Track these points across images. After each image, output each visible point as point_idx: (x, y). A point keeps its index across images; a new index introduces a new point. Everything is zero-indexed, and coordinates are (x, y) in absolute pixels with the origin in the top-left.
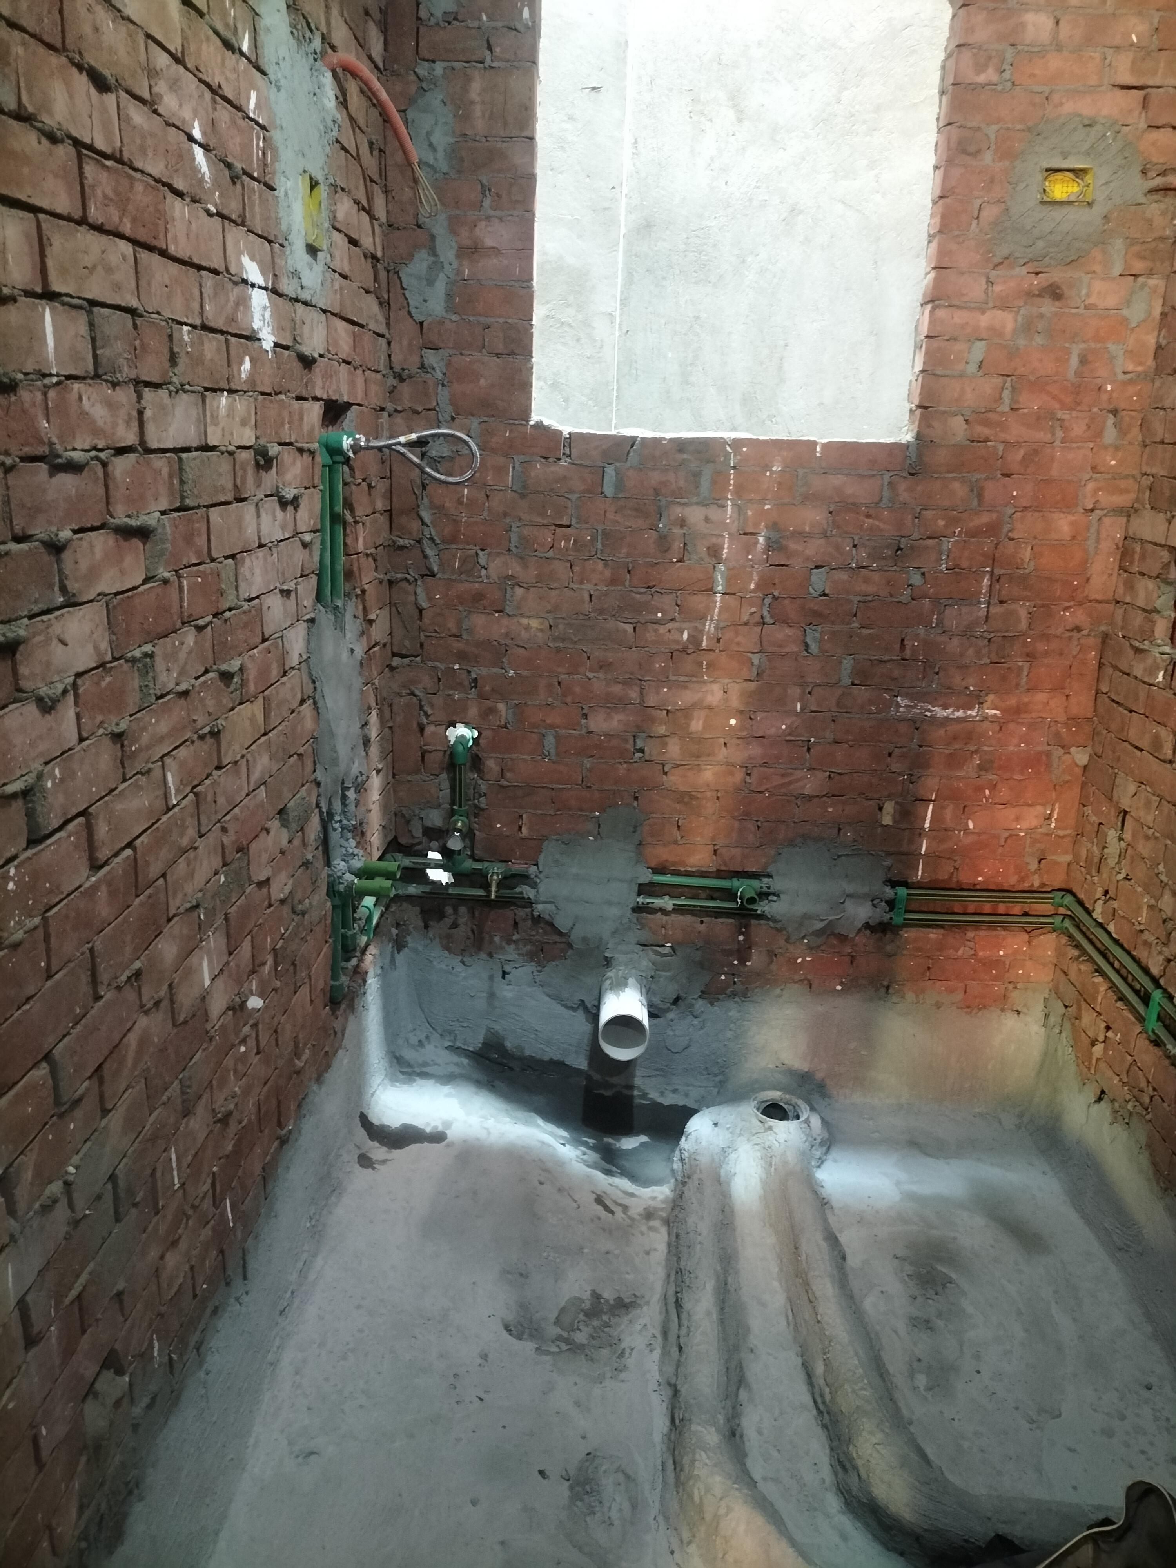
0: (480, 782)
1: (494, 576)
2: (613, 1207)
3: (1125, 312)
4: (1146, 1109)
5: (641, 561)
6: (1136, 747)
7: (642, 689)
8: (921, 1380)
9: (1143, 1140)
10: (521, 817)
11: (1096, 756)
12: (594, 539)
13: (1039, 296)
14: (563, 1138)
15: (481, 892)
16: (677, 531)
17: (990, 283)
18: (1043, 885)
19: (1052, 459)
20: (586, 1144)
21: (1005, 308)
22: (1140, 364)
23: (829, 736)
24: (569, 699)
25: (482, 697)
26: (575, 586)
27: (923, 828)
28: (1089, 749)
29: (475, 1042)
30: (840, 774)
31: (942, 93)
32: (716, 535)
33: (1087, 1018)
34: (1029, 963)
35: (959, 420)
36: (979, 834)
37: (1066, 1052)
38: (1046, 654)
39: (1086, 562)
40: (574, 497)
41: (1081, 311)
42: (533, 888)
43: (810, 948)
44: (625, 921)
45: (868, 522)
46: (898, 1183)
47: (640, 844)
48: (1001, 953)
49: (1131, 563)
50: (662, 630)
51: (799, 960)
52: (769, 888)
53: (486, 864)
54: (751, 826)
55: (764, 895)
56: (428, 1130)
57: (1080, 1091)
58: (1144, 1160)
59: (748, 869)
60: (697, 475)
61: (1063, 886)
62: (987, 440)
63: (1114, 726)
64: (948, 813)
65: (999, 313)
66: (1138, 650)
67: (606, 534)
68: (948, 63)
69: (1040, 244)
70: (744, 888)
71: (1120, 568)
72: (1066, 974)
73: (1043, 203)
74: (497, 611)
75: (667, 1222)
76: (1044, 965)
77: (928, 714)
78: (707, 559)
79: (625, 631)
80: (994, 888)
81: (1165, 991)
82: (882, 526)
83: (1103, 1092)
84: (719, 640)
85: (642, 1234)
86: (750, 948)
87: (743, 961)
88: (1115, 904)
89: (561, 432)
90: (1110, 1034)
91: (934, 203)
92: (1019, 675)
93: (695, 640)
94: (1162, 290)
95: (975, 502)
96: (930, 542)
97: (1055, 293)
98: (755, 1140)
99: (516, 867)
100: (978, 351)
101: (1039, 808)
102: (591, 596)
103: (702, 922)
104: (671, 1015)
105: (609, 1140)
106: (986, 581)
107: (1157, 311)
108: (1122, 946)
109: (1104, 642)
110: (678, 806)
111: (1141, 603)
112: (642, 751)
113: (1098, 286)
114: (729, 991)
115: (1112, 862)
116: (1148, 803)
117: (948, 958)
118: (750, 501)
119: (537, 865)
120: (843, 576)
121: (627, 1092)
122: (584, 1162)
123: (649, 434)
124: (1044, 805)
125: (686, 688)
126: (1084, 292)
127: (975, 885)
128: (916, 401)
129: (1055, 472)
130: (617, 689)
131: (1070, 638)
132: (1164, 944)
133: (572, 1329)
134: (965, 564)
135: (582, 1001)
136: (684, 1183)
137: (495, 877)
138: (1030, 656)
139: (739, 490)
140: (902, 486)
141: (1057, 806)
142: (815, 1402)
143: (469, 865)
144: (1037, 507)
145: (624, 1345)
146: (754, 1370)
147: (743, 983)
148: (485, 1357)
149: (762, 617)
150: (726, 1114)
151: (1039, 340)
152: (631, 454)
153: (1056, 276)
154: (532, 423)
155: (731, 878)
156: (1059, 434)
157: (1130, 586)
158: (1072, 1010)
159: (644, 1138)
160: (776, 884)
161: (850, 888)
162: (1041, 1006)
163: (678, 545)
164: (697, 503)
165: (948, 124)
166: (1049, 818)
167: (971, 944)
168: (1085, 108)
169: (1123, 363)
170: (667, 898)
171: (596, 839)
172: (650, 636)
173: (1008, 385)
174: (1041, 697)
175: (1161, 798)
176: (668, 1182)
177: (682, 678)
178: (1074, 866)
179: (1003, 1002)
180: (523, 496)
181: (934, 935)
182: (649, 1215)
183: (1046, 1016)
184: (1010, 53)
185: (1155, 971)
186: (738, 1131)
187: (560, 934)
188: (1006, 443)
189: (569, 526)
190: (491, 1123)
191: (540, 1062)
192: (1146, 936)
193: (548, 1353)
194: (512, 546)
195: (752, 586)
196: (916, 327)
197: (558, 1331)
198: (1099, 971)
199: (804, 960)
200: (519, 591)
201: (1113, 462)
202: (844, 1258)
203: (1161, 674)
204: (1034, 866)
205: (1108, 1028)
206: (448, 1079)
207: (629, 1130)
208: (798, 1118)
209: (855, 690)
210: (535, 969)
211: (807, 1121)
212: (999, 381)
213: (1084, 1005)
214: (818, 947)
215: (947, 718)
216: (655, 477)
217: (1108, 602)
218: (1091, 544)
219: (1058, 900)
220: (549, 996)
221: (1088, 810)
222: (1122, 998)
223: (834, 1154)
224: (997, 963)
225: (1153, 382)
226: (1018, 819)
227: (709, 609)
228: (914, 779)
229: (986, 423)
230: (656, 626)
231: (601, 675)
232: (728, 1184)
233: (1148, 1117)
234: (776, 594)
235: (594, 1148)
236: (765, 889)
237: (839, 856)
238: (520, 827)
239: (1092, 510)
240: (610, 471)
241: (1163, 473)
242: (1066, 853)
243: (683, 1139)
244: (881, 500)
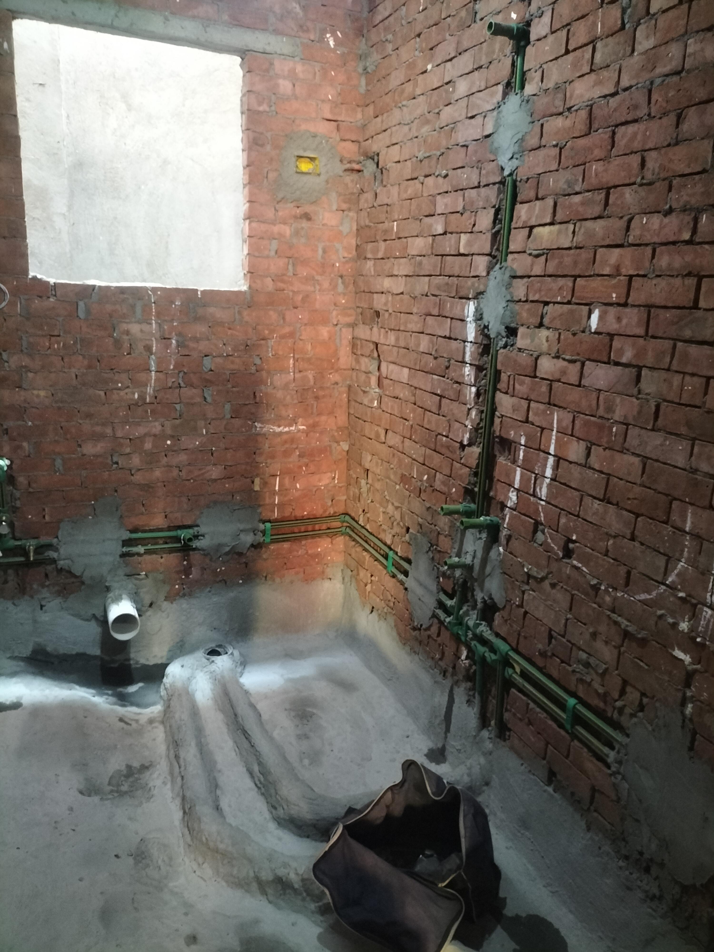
0: (15, 491)
1: (13, 366)
2: (130, 722)
3: (341, 228)
4: (392, 609)
5: (105, 354)
6: (370, 438)
7: (113, 428)
8: (306, 762)
9: (393, 624)
10: (44, 510)
11: (352, 445)
12: (75, 343)
13: (301, 218)
14: (92, 693)
15: (22, 559)
16: (125, 337)
17: (276, 210)
18: (335, 513)
19: (316, 299)
20: (107, 694)
21: (285, 223)
22: (351, 253)
23: (222, 445)
24: (68, 436)
25: (12, 439)
26: (66, 370)
27: (275, 490)
28: (348, 442)
29: (27, 652)
30: (231, 466)
31: (242, 113)
32: (149, 340)
33: (362, 573)
34: (333, 553)
35: (269, 279)
36: (303, 490)
37: (355, 593)
38: (324, 396)
39: (337, 350)
40: (61, 319)
41: (321, 226)
42: (55, 551)
43: (223, 562)
44: (116, 563)
45: (230, 332)
46: (282, 676)
47: (121, 517)
48: (319, 550)
49: (357, 350)
50: (122, 393)
51: (218, 570)
52: (198, 532)
53: (24, 542)
54: (184, 499)
55: (196, 537)
56: (8, 703)
57: (363, 610)
58: (395, 634)
59: (186, 523)
60: (133, 307)
61: (344, 512)
62: (284, 290)
63: (358, 430)
64: (287, 481)
65: (282, 226)
66: (364, 392)
67: (82, 340)
68: (244, 99)
69: (298, 193)
70: (183, 534)
71: (352, 352)
72: (350, 555)
73: (297, 172)
74: (18, 387)
75: (162, 722)
76: (340, 553)
77: (271, 430)
78: (145, 353)
79: (100, 396)
80: (312, 517)
81: (394, 551)
82: (237, 333)
83: (373, 608)
84: (156, 397)
85: (149, 731)
86: (191, 567)
87: (187, 576)
88: (368, 515)
89: (49, 282)
90: (373, 578)
91: (244, 168)
92: (312, 408)
93: (142, 397)
94: (356, 218)
95: (282, 321)
96: (262, 342)
97: (307, 217)
98: (205, 670)
99: (44, 540)
100: (274, 245)
101: (329, 474)
102: (76, 376)
103: (162, 558)
104: (148, 613)
105: (120, 689)
106: (291, 361)
107: (355, 228)
108: (374, 535)
109: (349, 389)
110: (141, 493)
111: (363, 369)
112: (117, 463)
113: (327, 215)
114: (181, 594)
115: (365, 495)
116: (377, 463)
117: (294, 557)
118: (166, 321)
119: (57, 537)
120: (219, 360)
121: (127, 663)
122: (109, 703)
123: (103, 284)
124: (331, 472)
125: (140, 425)
126: (321, 217)
127: (303, 517)
128: (247, 269)
129: (317, 306)
130: (98, 429)
131: (334, 388)
132: (391, 529)
133: (118, 785)
134: (281, 353)
135: (94, 614)
136: (169, 700)
137: (31, 547)
138: (317, 398)
139: (158, 315)
140: (245, 313)
141: (337, 472)
142: (256, 785)
143: (13, 543)
144: (311, 323)
145: (149, 786)
146: (222, 780)
147: (188, 588)
148: (71, 809)
149: (179, 384)
150: (189, 660)
151: (303, 240)
152: (93, 295)
153: (308, 208)
154: (30, 277)
155: (176, 530)
156: (318, 287)
157: (358, 361)
158: (355, 572)
159: (141, 685)
160: (202, 530)
161: (242, 527)
162: (340, 574)
163: (126, 345)
164: (135, 322)
165: (247, 130)
166: (334, 478)
167: (304, 547)
168: (312, 128)
169: (343, 253)
170: (140, 546)
171: (93, 518)
172: (115, 396)
173: (291, 262)
174: (323, 418)
175: (382, 460)
176: (159, 703)
177: (137, 420)
178: (348, 501)
179: (323, 575)
180: (28, 319)
181: (286, 545)
182: (151, 721)
183: (343, 579)
184: (273, 98)
185: (389, 542)
186: (195, 667)
187: (76, 577)
188: (293, 292)
189: (59, 336)
190: (47, 692)
191: (71, 656)
192: (384, 527)
193: (107, 799)
194: (23, 348)
195: (172, 367)
196: (242, 231)
197: (111, 788)
198: (365, 550)
199: (221, 570)
200: (30, 375)
201: (343, 301)
202: (260, 716)
203: (376, 402)
204: (330, 503)
205: (372, 576)
206: (13, 674)
207: (131, 682)
208: (227, 653)
209: (233, 420)
210: (61, 601)
211: (232, 654)
212: (287, 260)
213: (360, 567)
214: (228, 561)
215: (281, 432)
216: (109, 308)
217: (349, 370)
218: (338, 341)
219: (343, 519)
220: (73, 615)
221: (351, 472)
222: (377, 560)
223: (247, 669)
224: (318, 555)
225: (356, 262)
226: (320, 480)
227: (149, 380)
228: (268, 465)
229: (282, 281)
230: (119, 391)
231: (87, 421)
232: (194, 695)
233: (394, 612)
234: (185, 371)
235: (112, 695)
236: (196, 533)
237: (235, 510)
238: (44, 517)
239: (337, 325)
240: (81, 304)
241: (366, 306)
242: (344, 495)
243: (165, 678)
244: (235, 320)
